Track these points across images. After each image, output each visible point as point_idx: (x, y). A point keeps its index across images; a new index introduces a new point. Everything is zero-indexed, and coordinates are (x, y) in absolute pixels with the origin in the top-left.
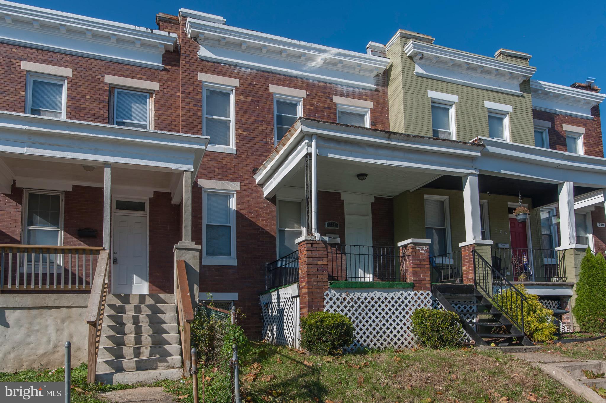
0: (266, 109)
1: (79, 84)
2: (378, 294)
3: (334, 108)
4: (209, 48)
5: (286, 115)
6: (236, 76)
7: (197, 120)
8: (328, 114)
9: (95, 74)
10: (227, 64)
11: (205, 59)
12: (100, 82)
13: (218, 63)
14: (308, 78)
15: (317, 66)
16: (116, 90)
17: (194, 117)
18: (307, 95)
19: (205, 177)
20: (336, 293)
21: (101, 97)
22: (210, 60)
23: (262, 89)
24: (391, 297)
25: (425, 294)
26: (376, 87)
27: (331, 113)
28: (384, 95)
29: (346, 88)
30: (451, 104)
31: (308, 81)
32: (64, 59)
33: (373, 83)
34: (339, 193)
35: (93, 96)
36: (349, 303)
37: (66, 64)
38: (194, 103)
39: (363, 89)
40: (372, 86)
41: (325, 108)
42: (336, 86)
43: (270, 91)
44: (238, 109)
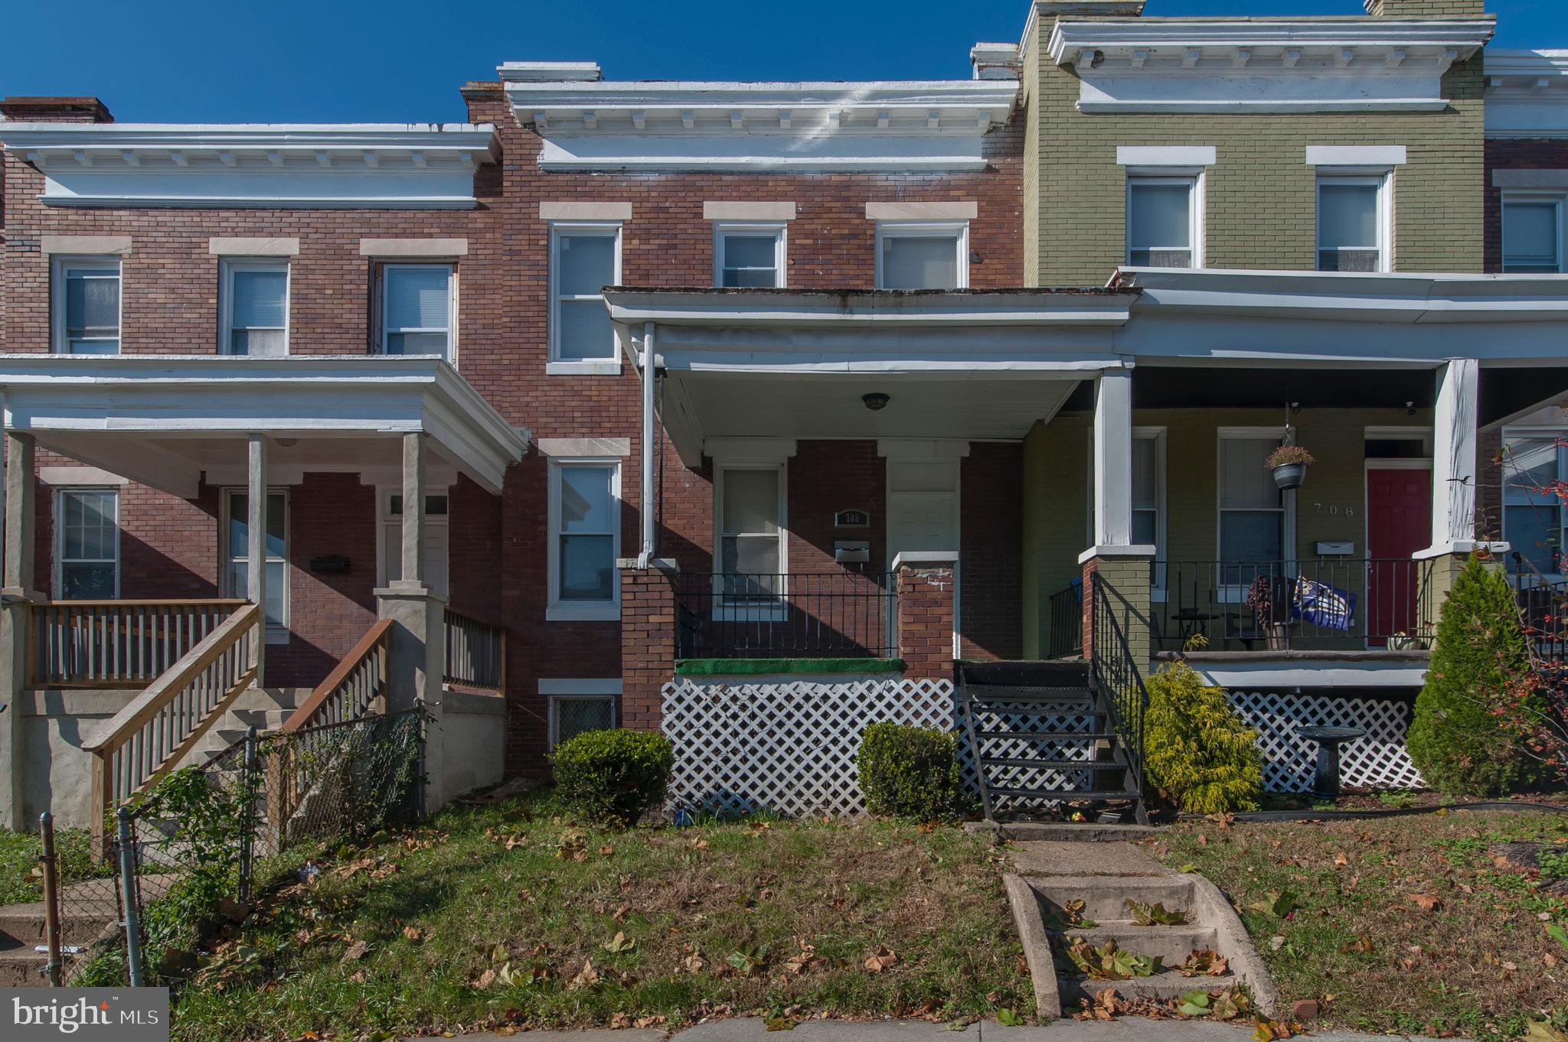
0: (694, 262)
1: (313, 267)
2: (806, 687)
3: (869, 232)
4: (565, 142)
5: (748, 268)
6: (625, 195)
7: (536, 308)
8: (852, 252)
9: (342, 241)
10: (603, 170)
11: (553, 169)
12: (351, 255)
13: (584, 171)
14: (802, 170)
15: (826, 135)
16: (386, 268)
17: (531, 303)
18: (798, 212)
19: (553, 433)
20: (693, 686)
21: (354, 287)
22: (565, 169)
23: (684, 216)
24: (839, 694)
25: (935, 688)
26: (986, 161)
27: (859, 247)
28: (1012, 177)
29: (903, 178)
30: (1194, 172)
31: (800, 178)
32: (284, 220)
33: (981, 151)
34: (875, 442)
35: (338, 287)
36: (725, 708)
37: (288, 230)
38: (529, 273)
39: (950, 172)
40: (977, 160)
41: (843, 237)
42: (878, 178)
43: (706, 216)
44: (628, 272)
